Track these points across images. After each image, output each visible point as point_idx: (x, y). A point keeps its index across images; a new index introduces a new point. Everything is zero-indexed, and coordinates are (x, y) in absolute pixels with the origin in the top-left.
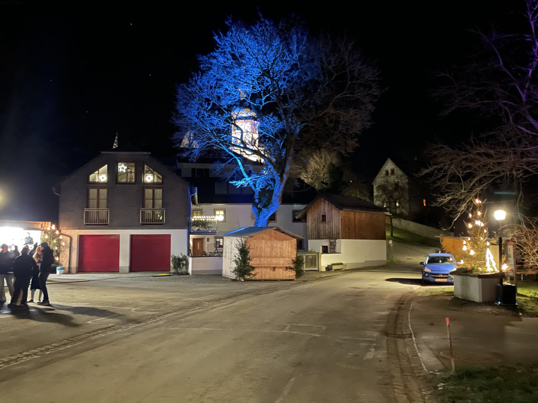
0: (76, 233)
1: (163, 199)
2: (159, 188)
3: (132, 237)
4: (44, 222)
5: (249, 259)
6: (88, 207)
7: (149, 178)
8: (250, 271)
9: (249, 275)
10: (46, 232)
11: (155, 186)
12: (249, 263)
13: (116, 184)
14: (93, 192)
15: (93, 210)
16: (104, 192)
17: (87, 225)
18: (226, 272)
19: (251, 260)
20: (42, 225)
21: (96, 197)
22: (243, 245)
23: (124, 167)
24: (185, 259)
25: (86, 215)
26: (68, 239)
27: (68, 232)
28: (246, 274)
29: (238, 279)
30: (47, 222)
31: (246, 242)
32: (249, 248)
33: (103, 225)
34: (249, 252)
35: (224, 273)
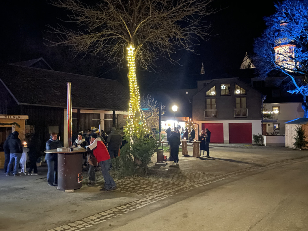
0: (200, 123)
1: (246, 103)
2: (244, 97)
3: (230, 124)
4: (186, 117)
5: (304, 137)
6: (206, 109)
7: (238, 92)
8: (305, 144)
9: (305, 146)
10: (187, 122)
11: (242, 96)
12: (304, 140)
13: (220, 96)
14: (208, 101)
15: (208, 110)
16: (214, 100)
17: (206, 118)
18: (288, 145)
19: (305, 138)
20: (185, 119)
21: (210, 103)
22: (299, 129)
23: (224, 86)
24: (261, 136)
25: (205, 113)
26: (197, 126)
27: (197, 122)
28: (303, 146)
29: (297, 149)
30: (187, 117)
31: (301, 127)
32: (304, 131)
33: (215, 118)
34: (304, 133)
35: (286, 145)
